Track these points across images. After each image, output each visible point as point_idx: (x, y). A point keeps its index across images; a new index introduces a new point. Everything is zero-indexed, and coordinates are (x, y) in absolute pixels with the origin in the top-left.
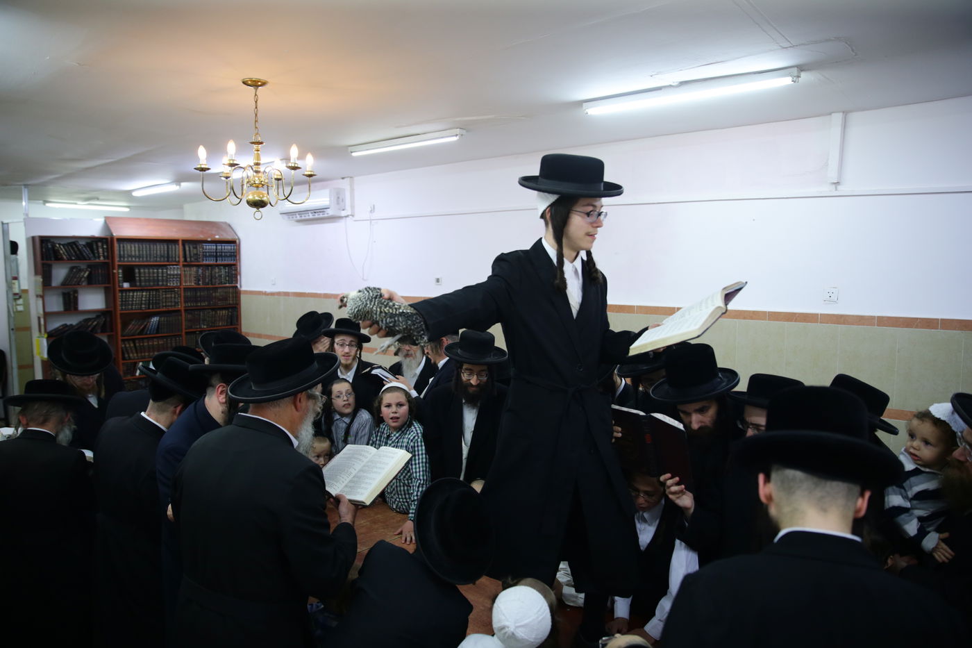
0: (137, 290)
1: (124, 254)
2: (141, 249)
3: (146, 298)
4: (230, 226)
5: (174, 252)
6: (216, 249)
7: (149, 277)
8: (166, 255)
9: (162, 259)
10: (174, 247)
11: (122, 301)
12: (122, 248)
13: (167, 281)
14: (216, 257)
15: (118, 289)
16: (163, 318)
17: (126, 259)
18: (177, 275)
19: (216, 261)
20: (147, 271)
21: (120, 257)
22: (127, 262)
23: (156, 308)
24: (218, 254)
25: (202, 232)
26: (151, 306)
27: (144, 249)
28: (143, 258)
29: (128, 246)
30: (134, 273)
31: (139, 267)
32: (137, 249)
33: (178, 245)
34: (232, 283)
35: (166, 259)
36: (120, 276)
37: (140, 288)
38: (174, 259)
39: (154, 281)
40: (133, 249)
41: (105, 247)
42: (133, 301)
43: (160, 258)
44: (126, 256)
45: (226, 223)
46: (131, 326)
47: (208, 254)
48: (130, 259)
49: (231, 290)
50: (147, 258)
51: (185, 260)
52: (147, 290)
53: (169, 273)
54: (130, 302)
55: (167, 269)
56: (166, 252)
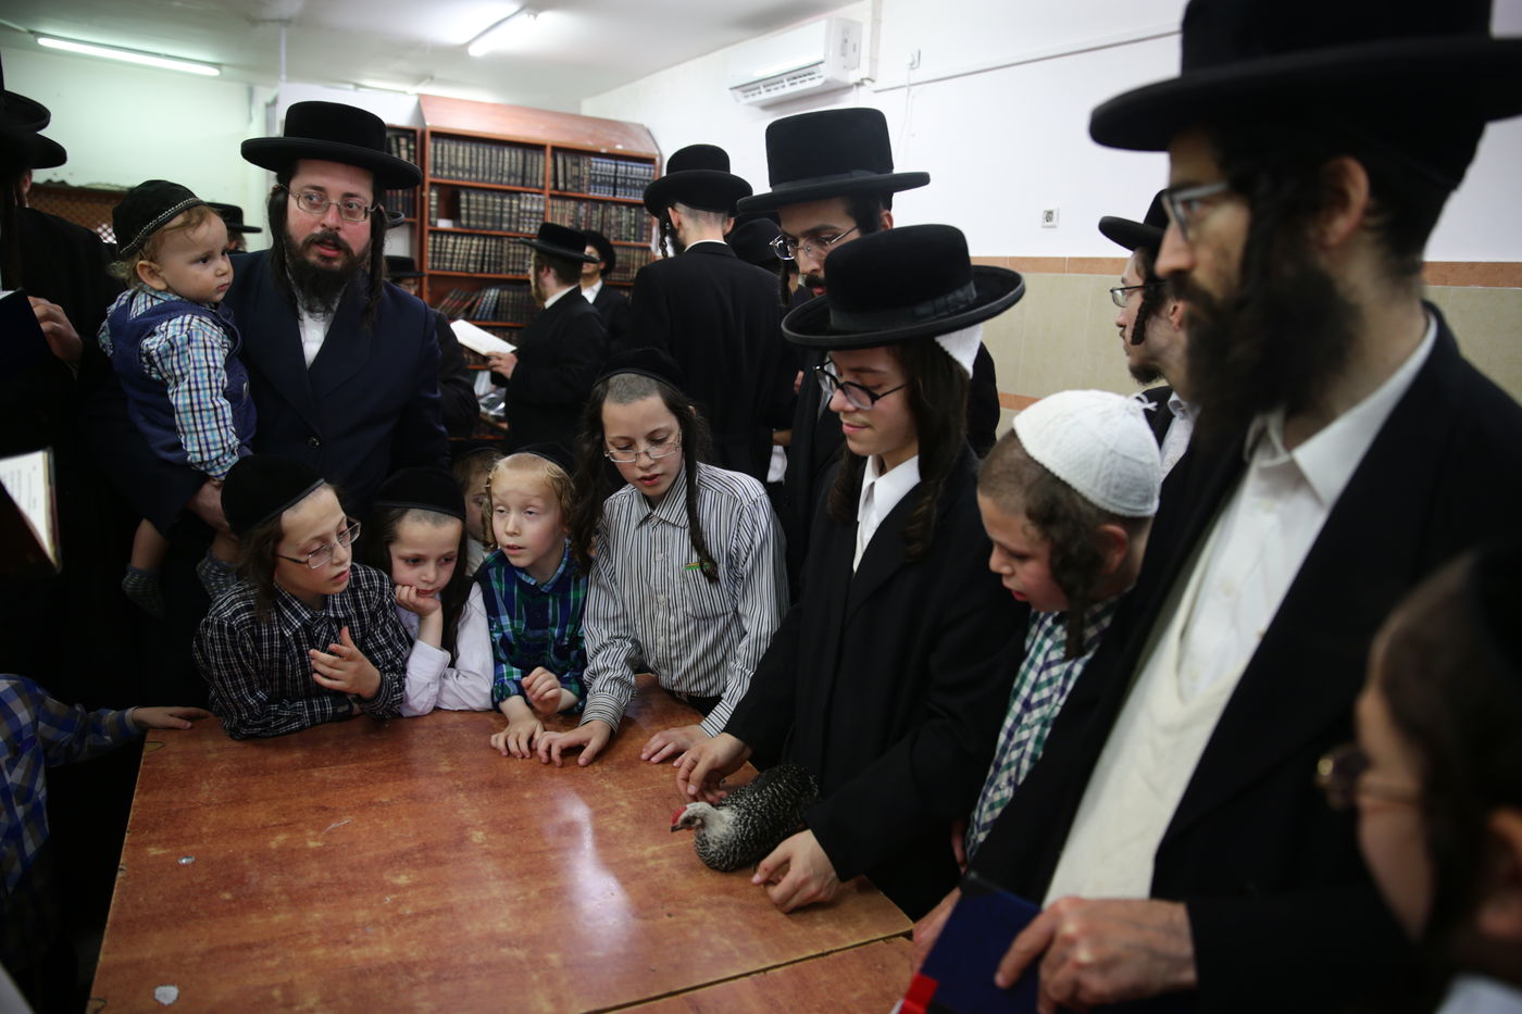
0: (462, 235)
1: (443, 163)
2: (474, 156)
3: (477, 250)
4: (648, 132)
5: (535, 168)
6: (616, 172)
7: (486, 211)
8: (520, 173)
9: (512, 180)
10: (535, 159)
11: (434, 252)
12: (439, 152)
13: (518, 222)
14: (615, 185)
15: (427, 227)
16: (506, 293)
17: (446, 173)
18: (537, 213)
19: (615, 194)
20: (481, 198)
21: (435, 168)
22: (446, 177)
23: (495, 272)
24: (619, 181)
25: (591, 137)
26: (486, 267)
27: (481, 158)
28: (477, 173)
29: (450, 147)
30: (457, 201)
31: (469, 189)
32: (467, 156)
33: (545, 154)
34: (641, 240)
35: (519, 181)
36: (434, 203)
37: (467, 231)
38: (534, 182)
39: (493, 219)
40: (461, 154)
41: (412, 147)
42: (453, 254)
43: (509, 177)
44: (446, 166)
45: (642, 126)
46: (446, 301)
47: (599, 179)
48: (453, 173)
49: (637, 254)
50: (484, 173)
51: (556, 187)
52: (480, 236)
53: (522, 206)
54: (448, 256)
55: (519, 199)
56: (520, 166)
